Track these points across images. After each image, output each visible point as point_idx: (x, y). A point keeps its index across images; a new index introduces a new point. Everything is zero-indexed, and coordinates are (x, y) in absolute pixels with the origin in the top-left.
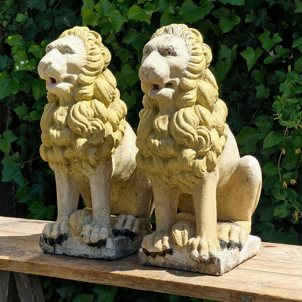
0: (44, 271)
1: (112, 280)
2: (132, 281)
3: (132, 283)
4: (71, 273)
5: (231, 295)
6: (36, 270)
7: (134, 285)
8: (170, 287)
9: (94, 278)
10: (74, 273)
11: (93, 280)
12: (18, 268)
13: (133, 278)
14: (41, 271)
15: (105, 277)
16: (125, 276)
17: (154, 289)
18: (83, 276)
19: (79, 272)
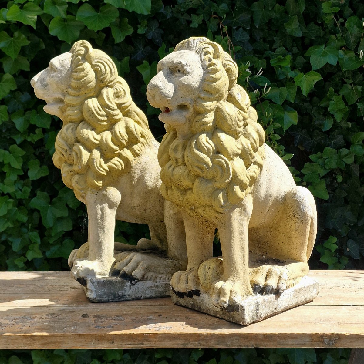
0: (52, 343)
1: (156, 341)
2: (184, 339)
3: (183, 343)
4: (94, 341)
5: (312, 340)
6: (38, 343)
7: (187, 344)
8: (235, 340)
9: (130, 343)
10: (98, 340)
11: (128, 345)
12: (9, 344)
13: (185, 336)
14: (45, 344)
15: (144, 339)
16: (173, 334)
17: (214, 345)
18: (113, 342)
19: (106, 338)
